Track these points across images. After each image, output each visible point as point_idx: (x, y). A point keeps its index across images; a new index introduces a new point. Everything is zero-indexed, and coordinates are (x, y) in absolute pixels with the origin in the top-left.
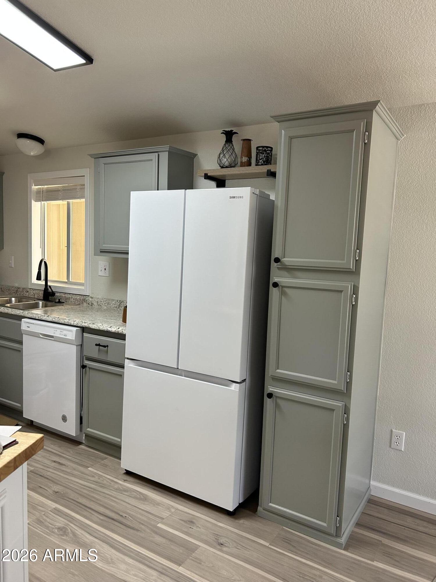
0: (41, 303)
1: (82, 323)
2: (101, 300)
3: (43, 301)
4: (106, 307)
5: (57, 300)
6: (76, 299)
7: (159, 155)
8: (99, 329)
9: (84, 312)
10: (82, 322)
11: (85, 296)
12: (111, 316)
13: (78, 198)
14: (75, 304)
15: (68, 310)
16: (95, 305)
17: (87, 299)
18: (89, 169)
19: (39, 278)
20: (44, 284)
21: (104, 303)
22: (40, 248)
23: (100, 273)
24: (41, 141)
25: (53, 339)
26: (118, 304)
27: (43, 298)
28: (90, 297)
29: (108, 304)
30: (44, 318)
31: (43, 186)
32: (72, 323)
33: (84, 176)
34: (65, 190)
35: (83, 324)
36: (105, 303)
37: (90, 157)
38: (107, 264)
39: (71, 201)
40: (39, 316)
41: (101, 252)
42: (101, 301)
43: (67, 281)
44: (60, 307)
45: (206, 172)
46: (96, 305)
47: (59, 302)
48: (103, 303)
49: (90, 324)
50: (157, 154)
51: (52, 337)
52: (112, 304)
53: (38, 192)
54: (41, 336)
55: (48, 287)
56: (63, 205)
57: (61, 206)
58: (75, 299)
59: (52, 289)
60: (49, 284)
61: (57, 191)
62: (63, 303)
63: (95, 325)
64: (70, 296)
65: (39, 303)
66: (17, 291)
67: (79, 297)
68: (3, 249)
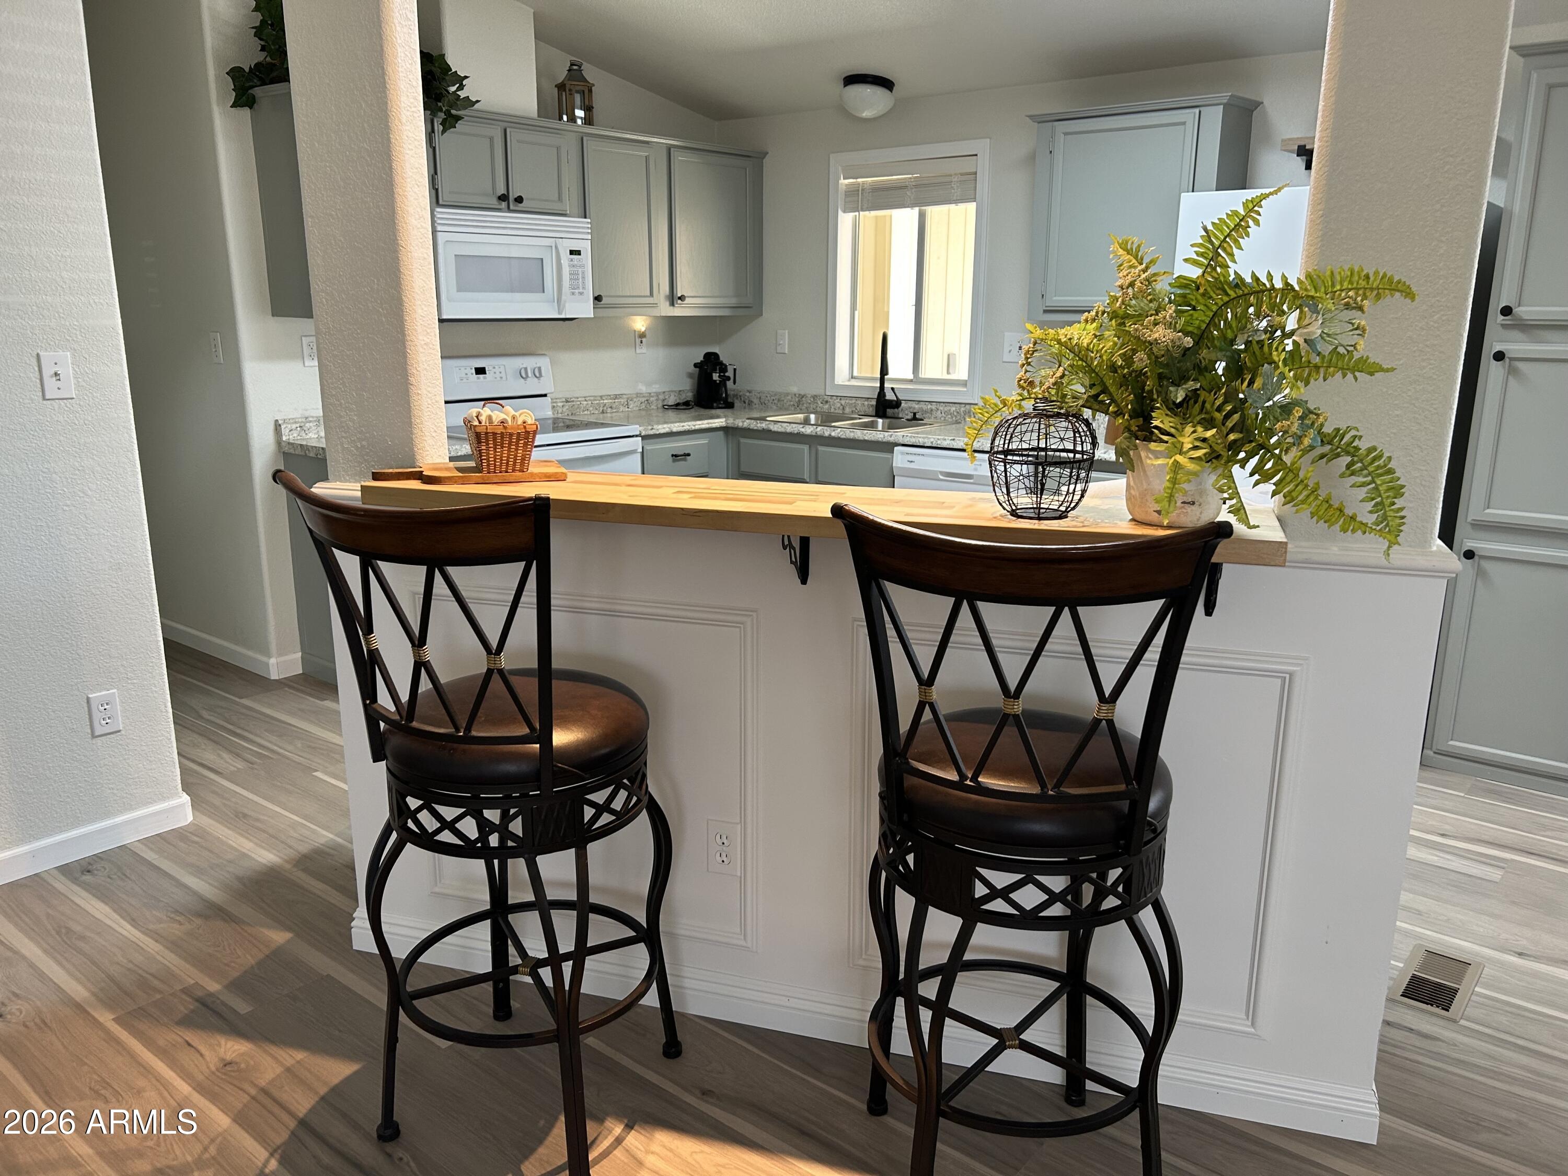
5: (911, 415)
6: (948, 413)
7: (1200, 112)
11: (969, 406)
14: (946, 422)
23: (1007, 358)
25: (971, 481)
27: (877, 412)
33: (976, 155)
34: (919, 185)
37: (1030, 121)
38: (1024, 337)
39: (932, 208)
41: (1044, 311)
43: (913, 377)
45: (1302, 143)
47: (913, 419)
50: (1197, 111)
51: (969, 477)
53: (851, 192)
54: (941, 477)
55: (887, 392)
58: (946, 411)
59: (898, 395)
60: (887, 385)
61: (900, 187)
64: (934, 407)
66: (799, 401)
67: (954, 409)
68: (762, 315)
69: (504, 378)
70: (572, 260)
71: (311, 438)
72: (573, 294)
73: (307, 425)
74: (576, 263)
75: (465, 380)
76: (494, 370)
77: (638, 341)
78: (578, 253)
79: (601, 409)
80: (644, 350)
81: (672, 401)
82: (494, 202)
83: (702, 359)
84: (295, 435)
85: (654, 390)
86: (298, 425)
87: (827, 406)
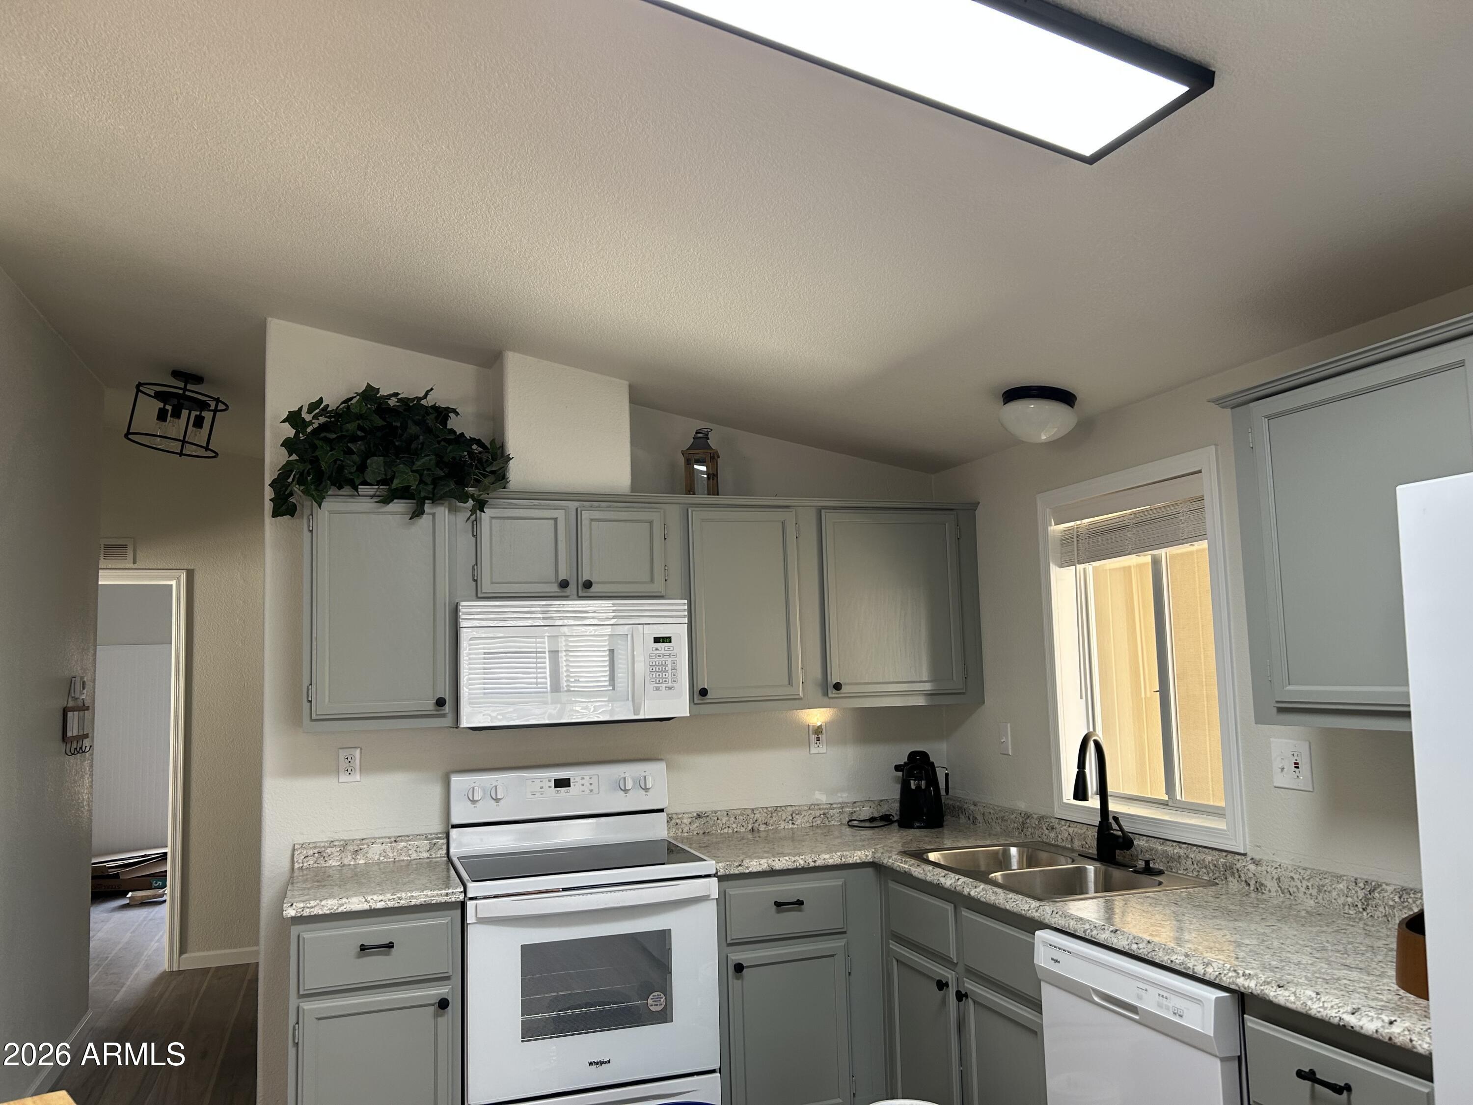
0: (1091, 869)
1: (1234, 974)
2: (1292, 874)
3: (1098, 865)
4: (1312, 902)
5: (1141, 864)
6: (1201, 864)
8: (1304, 1011)
9: (1236, 920)
10: (1235, 971)
11: (1229, 856)
12: (1340, 948)
13: (1185, 541)
14: (1199, 883)
15: (1180, 906)
16: (1270, 891)
17: (1239, 865)
18: (1213, 447)
19: (1080, 792)
20: (1099, 807)
21: (1304, 886)
22: (1081, 698)
23: (1280, 780)
24: (1065, 397)
25: (1137, 1017)
26: (1361, 894)
27: (1098, 850)
28: (1248, 859)
29: (1319, 891)
30: (1102, 937)
31: (1079, 522)
32: (1199, 970)
33: (1200, 472)
34: (1141, 522)
35: (1241, 981)
36: (1308, 888)
38: (1304, 748)
39: (1162, 553)
40: (1087, 926)
41: (1281, 710)
42: (1292, 878)
43: (1166, 798)
44: (1152, 893)
46: (1273, 890)
47: (1148, 870)
48: (1299, 885)
49: (1267, 983)
51: (1133, 1009)
52: (1334, 894)
53: (1067, 540)
54: (1096, 999)
55: (1111, 820)
56: (1140, 566)
57: (1132, 568)
58: (1199, 862)
59: (1123, 825)
60: (1113, 806)
61: (1118, 528)
62: (1161, 873)
63: (1287, 993)
64: (1182, 852)
65: (1085, 869)
66: (1023, 823)
67: (1210, 858)
68: (984, 703)
69: (594, 792)
70: (657, 649)
71: (330, 867)
72: (657, 689)
73: (329, 850)
74: (663, 652)
75: (538, 795)
76: (583, 782)
77: (813, 738)
78: (667, 640)
79: (750, 827)
80: (822, 749)
81: (866, 812)
82: (555, 588)
83: (906, 760)
84: (311, 862)
85: (840, 800)
86: (316, 851)
87: (1052, 835)
